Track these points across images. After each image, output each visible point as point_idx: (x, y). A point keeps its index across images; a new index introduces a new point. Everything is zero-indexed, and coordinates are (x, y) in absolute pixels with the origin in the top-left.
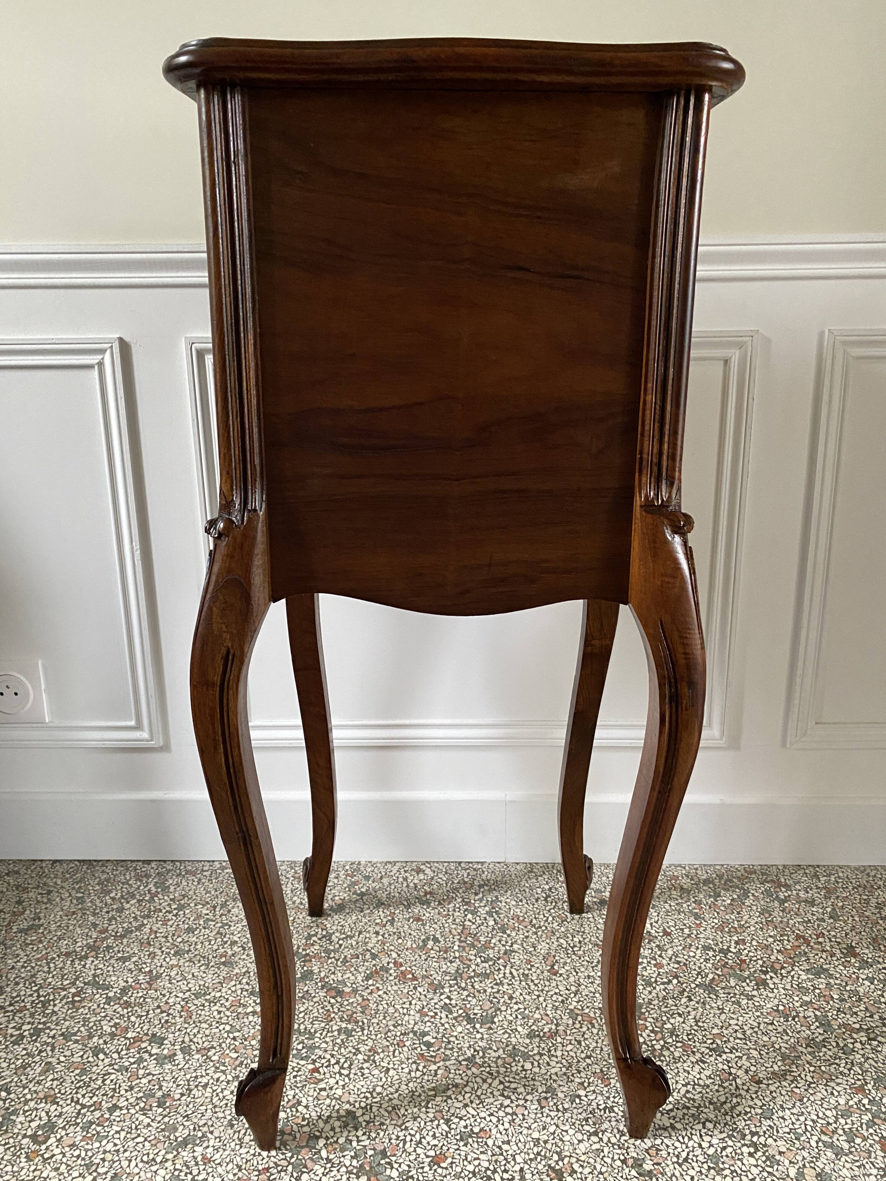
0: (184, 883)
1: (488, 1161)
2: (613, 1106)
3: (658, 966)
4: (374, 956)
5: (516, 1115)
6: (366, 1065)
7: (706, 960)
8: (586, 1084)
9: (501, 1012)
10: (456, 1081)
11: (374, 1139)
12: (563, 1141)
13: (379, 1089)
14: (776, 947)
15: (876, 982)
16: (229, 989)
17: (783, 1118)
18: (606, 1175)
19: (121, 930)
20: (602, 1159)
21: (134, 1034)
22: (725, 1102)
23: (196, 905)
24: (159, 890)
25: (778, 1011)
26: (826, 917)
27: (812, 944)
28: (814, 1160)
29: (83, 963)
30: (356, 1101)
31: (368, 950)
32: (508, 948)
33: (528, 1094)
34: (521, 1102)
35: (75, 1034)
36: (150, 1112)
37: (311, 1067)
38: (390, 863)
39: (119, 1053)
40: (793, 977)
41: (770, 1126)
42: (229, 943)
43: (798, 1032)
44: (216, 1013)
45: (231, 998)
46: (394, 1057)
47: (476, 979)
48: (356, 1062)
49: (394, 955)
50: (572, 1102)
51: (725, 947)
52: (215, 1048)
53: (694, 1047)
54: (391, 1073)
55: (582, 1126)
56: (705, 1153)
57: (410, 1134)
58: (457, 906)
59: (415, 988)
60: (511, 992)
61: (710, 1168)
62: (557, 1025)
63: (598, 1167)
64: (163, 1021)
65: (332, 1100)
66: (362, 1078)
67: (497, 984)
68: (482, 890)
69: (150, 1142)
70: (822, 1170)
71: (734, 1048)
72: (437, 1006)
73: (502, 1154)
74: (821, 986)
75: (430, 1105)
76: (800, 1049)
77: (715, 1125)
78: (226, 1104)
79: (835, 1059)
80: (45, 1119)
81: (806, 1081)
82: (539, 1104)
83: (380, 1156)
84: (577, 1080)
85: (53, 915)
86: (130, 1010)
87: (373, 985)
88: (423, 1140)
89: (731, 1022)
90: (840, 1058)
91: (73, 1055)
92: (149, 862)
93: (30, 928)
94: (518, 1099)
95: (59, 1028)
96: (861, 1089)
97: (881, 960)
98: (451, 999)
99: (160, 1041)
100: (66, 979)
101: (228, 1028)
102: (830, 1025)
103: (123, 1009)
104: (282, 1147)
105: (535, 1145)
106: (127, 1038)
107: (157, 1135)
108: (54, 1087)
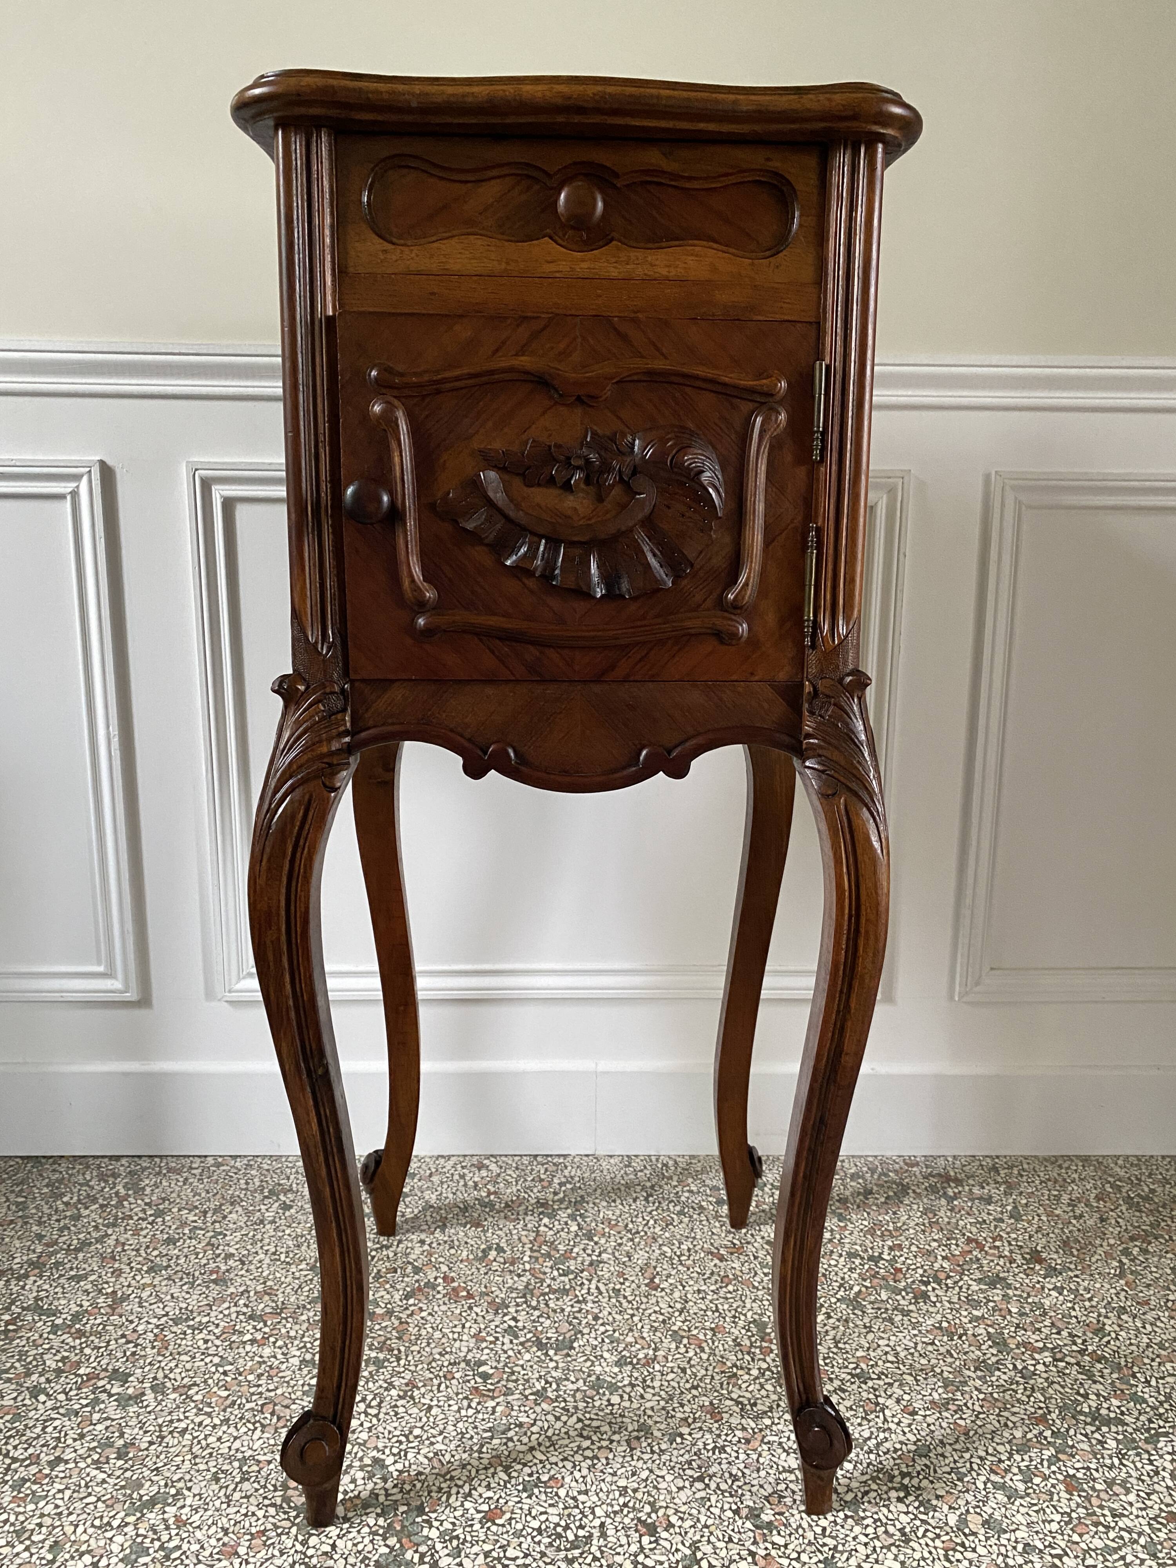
0: (165, 1183)
1: (559, 1515)
2: (725, 1446)
4: (417, 1270)
5: (598, 1459)
6: (399, 1403)
7: (850, 1270)
8: (690, 1420)
9: (583, 1335)
10: (520, 1419)
11: (408, 1492)
12: (658, 1489)
13: (417, 1432)
14: (940, 1253)
15: (1065, 1292)
16: (221, 1312)
17: (942, 1455)
18: (712, 1528)
19: (75, 1242)
20: (708, 1510)
21: (88, 1370)
22: (869, 1438)
23: (180, 1210)
24: (130, 1192)
25: (940, 1328)
26: (1005, 1217)
27: (986, 1249)
28: (981, 1504)
29: (21, 1283)
30: (386, 1447)
31: (409, 1263)
32: (594, 1258)
33: (614, 1433)
34: (605, 1443)
35: (7, 1371)
36: (106, 1466)
38: (443, 1157)
39: (66, 1394)
40: (961, 1288)
41: (925, 1465)
42: (223, 1256)
43: (966, 1353)
44: (201, 1343)
45: (222, 1324)
46: (439, 1391)
47: (552, 1296)
48: (388, 1398)
49: (444, 1268)
50: (672, 1441)
51: (876, 1254)
52: (198, 1385)
53: (832, 1373)
54: (434, 1411)
55: (684, 1470)
56: (841, 1499)
57: (456, 1485)
58: (530, 1208)
59: (470, 1308)
60: (596, 1311)
61: (847, 1517)
62: (656, 1350)
63: (703, 1519)
64: (128, 1353)
65: (353, 1446)
66: (395, 1419)
67: (578, 1302)
68: (563, 1188)
69: (104, 1502)
70: (990, 1516)
71: (883, 1373)
72: (498, 1330)
73: (577, 1507)
74: (996, 1298)
75: (484, 1450)
76: (968, 1373)
77: (855, 1466)
78: (211, 1454)
79: (1012, 1384)
81: (974, 1411)
82: (629, 1445)
83: (415, 1513)
84: (679, 1415)
86: (83, 1340)
87: (414, 1305)
88: (473, 1492)
89: (881, 1342)
90: (1017, 1383)
92: (118, 1158)
94: (601, 1439)
96: (1043, 1419)
97: (1072, 1266)
98: (516, 1321)
99: (123, 1378)
101: (216, 1360)
102: (1006, 1344)
103: (74, 1339)
104: (284, 1505)
105: (620, 1495)
106: (79, 1375)
107: (114, 1493)
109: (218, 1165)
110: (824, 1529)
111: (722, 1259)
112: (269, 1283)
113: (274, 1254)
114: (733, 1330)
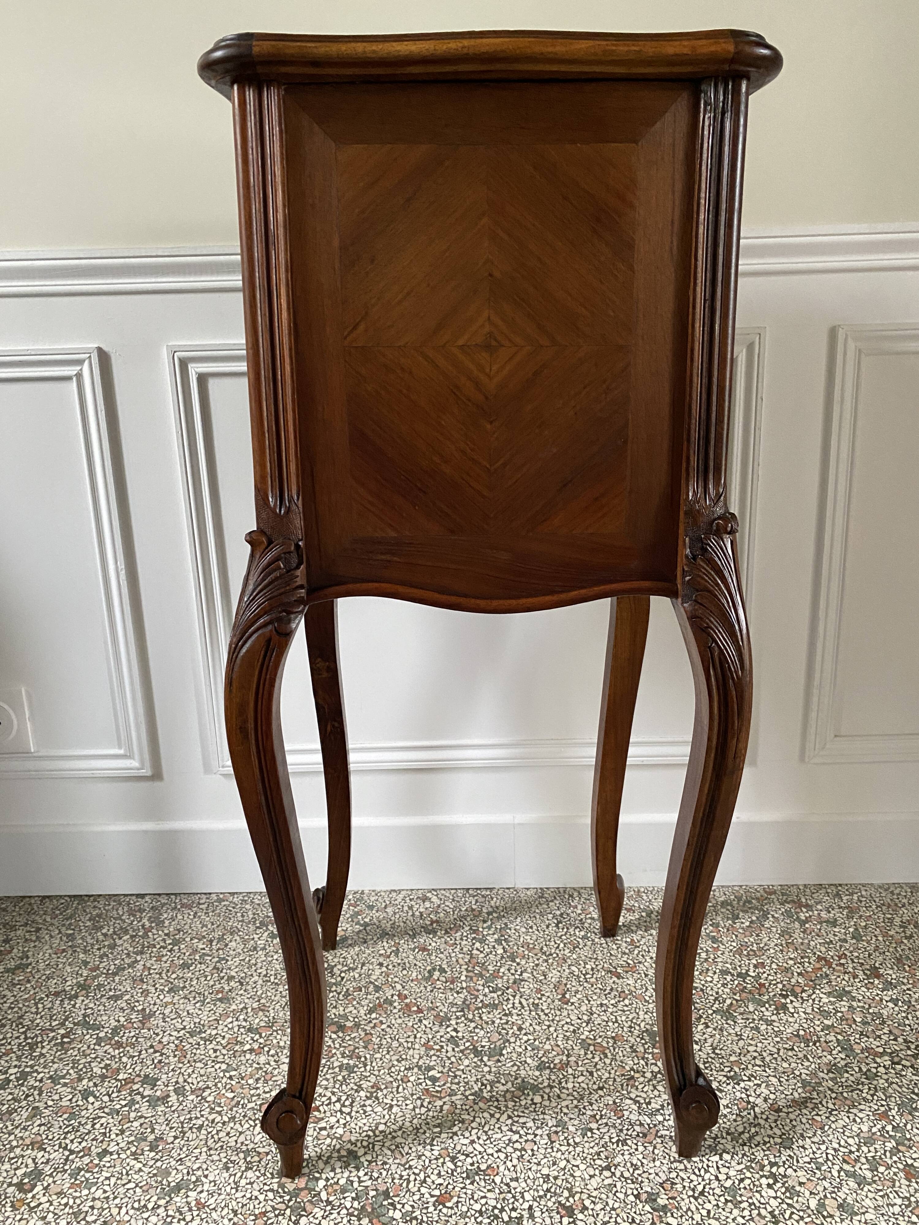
0: (180, 917)
1: (496, 1199)
2: (626, 1139)
4: (377, 989)
5: (525, 1150)
6: (368, 1102)
7: (723, 985)
8: (598, 1117)
9: (510, 1043)
10: (463, 1117)
11: (376, 1179)
12: (574, 1177)
13: (382, 1127)
14: (796, 970)
15: (900, 1004)
16: (226, 1026)
17: (803, 1147)
18: (619, 1211)
19: (113, 967)
20: (615, 1195)
21: (126, 1076)
22: (743, 1133)
23: (191, 940)
24: (153, 925)
25: (798, 1036)
26: (848, 937)
27: (834, 966)
28: (836, 1190)
29: (72, 1003)
30: (358, 1141)
31: (371, 982)
32: (517, 977)
33: (538, 1128)
34: (530, 1137)
35: (63, 1077)
36: (142, 1157)
38: (395, 891)
39: (109, 1096)
41: (789, 1156)
42: (226, 978)
43: (820, 1058)
44: (211, 1052)
45: (227, 1036)
46: (398, 1093)
47: (484, 1010)
48: (358, 1099)
49: (399, 987)
50: (584, 1135)
51: (744, 971)
52: (210, 1088)
53: (711, 1075)
54: (395, 1109)
55: (594, 1160)
56: (722, 1185)
57: (414, 1173)
58: (465, 934)
59: (420, 1021)
60: (520, 1022)
61: (727, 1201)
62: (568, 1056)
63: (611, 1202)
64: (156, 1061)
65: (332, 1139)
66: (364, 1116)
67: (506, 1015)
68: (491, 917)
69: (141, 1187)
70: (844, 1200)
71: (752, 1076)
72: (443, 1039)
73: (510, 1192)
74: (843, 1009)
75: (435, 1143)
76: (821, 1074)
77: (732, 1157)
78: (222, 1147)
79: (858, 1084)
80: (31, 1166)
81: (828, 1108)
82: (550, 1138)
83: (383, 1197)
84: (589, 1113)
85: (41, 954)
86: (121, 1050)
87: (376, 1019)
88: (427, 1179)
90: (863, 1083)
91: (61, 1099)
92: (142, 896)
93: (17, 967)
94: (527, 1134)
95: (47, 1071)
96: (885, 1115)
97: (905, 981)
98: (457, 1032)
99: (153, 1082)
100: (55, 1020)
101: (224, 1067)
102: (852, 1050)
103: (114, 1049)
104: (280, 1190)
105: (544, 1182)
106: (119, 1080)
107: (149, 1180)
108: (41, 1132)
109: (220, 901)
110: (709, 1212)
111: (619, 976)
112: (263, 1001)
113: (265, 976)
114: (629, 1038)
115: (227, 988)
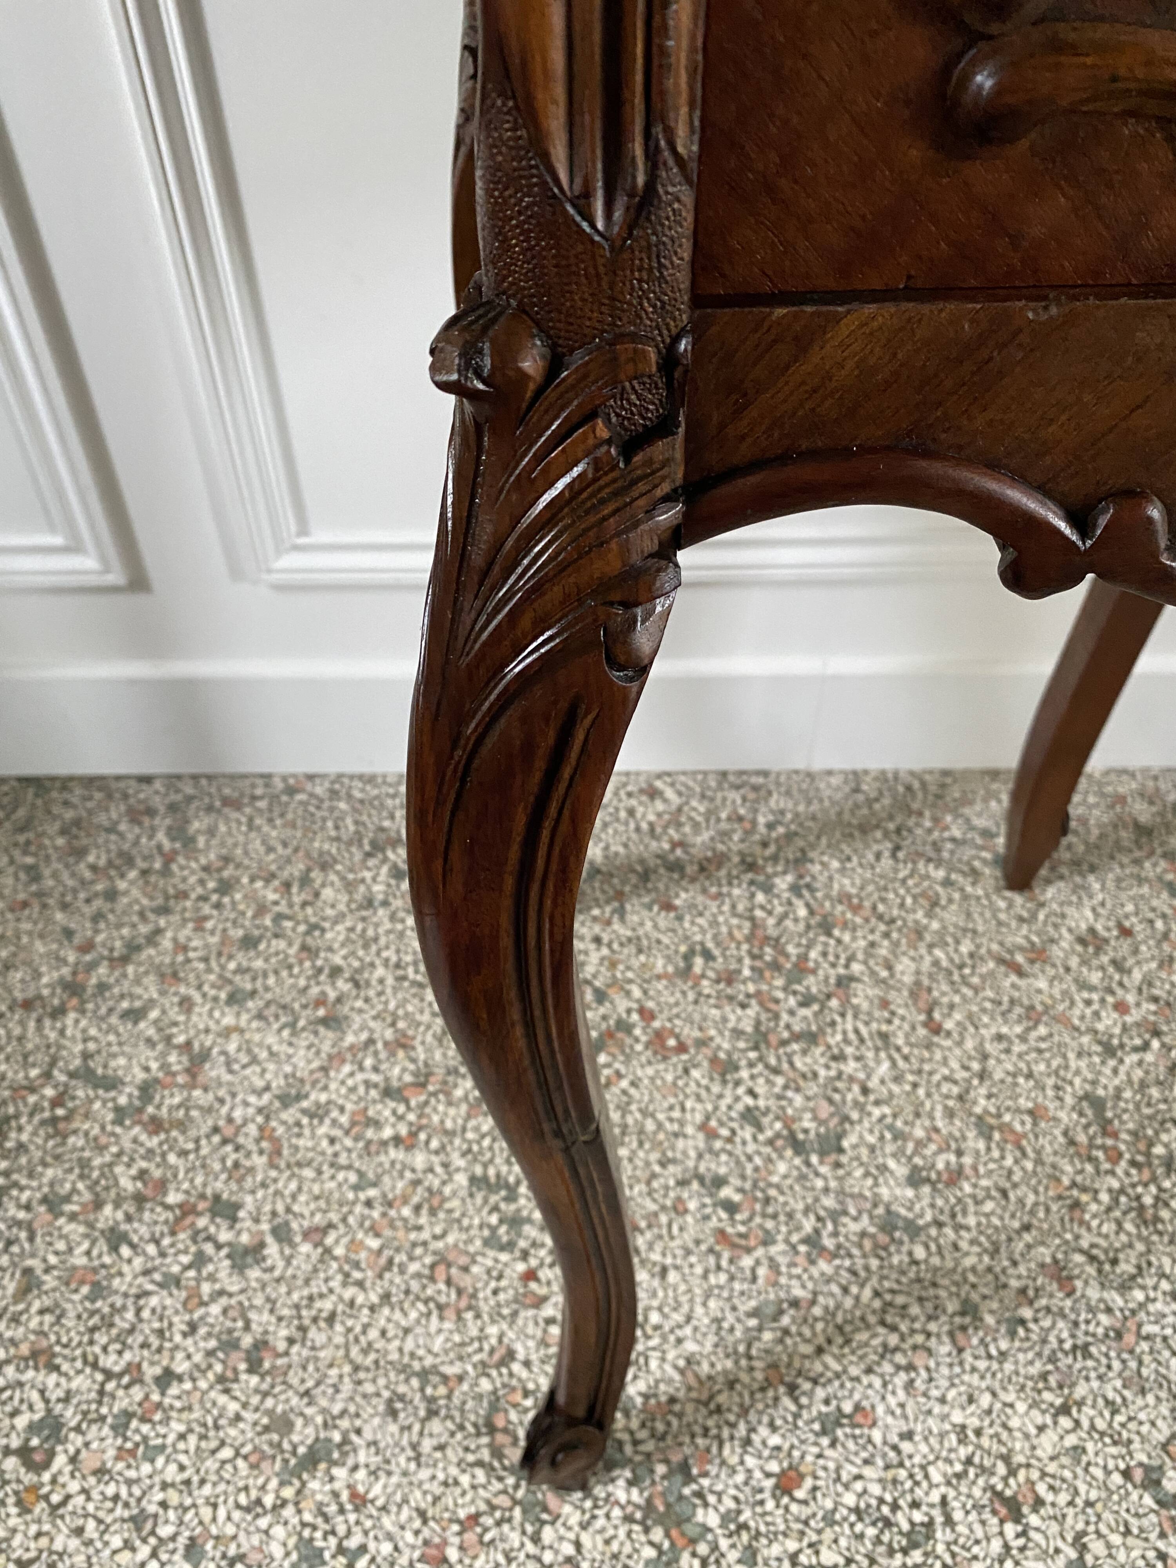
0: (223, 828)
1: (880, 1480)
2: (1088, 1344)
3: (1121, 1007)
4: (601, 999)
8: (1031, 1293)
9: (852, 1124)
10: (794, 1292)
12: (1010, 1430)
16: (343, 1083)
18: (1099, 1506)
19: (119, 942)
20: (1086, 1470)
21: (180, 1197)
24: (177, 845)
29: (59, 1025)
31: (587, 985)
32: (841, 971)
33: (929, 1318)
34: (919, 1339)
36: (235, 1386)
37: (521, 1267)
39: (157, 1242)
42: (326, 970)
44: (325, 1143)
45: (349, 1107)
46: (672, 1238)
47: (795, 1047)
49: (637, 993)
50: (1012, 1334)
52: (335, 1227)
54: (673, 1277)
57: (727, 1422)
58: (734, 872)
59: (686, 1071)
60: (862, 1076)
62: (959, 1153)
63: (1082, 1488)
64: (229, 1163)
67: (835, 1058)
68: (774, 834)
69: (245, 1458)
72: (732, 1114)
73: (901, 1465)
75: (754, 1352)
78: (377, 1362)
80: (40, 1405)
82: (954, 1341)
83: (680, 1478)
84: (1014, 1282)
86: (163, 1136)
88: (753, 1435)
91: (71, 1249)
92: (148, 779)
94: (912, 1331)
95: (34, 1184)
98: (755, 1096)
99: (230, 1212)
100: (34, 1065)
101: (353, 1177)
103: (150, 1135)
104: (496, 1464)
105: (960, 1441)
107: (256, 1441)
108: (46, 1328)
109: (290, 793)
111: (1020, 973)
112: (401, 1025)
113: (398, 966)
114: (1059, 1114)
115: (332, 995)
